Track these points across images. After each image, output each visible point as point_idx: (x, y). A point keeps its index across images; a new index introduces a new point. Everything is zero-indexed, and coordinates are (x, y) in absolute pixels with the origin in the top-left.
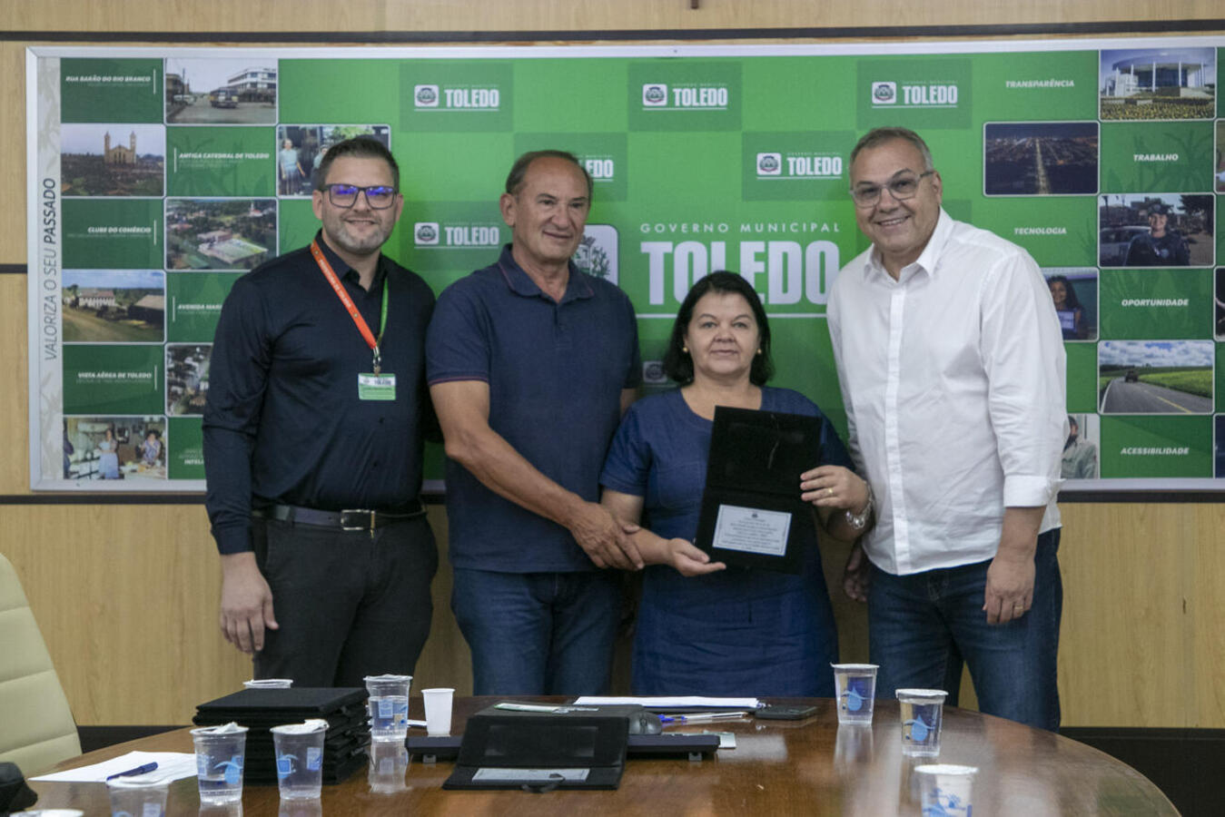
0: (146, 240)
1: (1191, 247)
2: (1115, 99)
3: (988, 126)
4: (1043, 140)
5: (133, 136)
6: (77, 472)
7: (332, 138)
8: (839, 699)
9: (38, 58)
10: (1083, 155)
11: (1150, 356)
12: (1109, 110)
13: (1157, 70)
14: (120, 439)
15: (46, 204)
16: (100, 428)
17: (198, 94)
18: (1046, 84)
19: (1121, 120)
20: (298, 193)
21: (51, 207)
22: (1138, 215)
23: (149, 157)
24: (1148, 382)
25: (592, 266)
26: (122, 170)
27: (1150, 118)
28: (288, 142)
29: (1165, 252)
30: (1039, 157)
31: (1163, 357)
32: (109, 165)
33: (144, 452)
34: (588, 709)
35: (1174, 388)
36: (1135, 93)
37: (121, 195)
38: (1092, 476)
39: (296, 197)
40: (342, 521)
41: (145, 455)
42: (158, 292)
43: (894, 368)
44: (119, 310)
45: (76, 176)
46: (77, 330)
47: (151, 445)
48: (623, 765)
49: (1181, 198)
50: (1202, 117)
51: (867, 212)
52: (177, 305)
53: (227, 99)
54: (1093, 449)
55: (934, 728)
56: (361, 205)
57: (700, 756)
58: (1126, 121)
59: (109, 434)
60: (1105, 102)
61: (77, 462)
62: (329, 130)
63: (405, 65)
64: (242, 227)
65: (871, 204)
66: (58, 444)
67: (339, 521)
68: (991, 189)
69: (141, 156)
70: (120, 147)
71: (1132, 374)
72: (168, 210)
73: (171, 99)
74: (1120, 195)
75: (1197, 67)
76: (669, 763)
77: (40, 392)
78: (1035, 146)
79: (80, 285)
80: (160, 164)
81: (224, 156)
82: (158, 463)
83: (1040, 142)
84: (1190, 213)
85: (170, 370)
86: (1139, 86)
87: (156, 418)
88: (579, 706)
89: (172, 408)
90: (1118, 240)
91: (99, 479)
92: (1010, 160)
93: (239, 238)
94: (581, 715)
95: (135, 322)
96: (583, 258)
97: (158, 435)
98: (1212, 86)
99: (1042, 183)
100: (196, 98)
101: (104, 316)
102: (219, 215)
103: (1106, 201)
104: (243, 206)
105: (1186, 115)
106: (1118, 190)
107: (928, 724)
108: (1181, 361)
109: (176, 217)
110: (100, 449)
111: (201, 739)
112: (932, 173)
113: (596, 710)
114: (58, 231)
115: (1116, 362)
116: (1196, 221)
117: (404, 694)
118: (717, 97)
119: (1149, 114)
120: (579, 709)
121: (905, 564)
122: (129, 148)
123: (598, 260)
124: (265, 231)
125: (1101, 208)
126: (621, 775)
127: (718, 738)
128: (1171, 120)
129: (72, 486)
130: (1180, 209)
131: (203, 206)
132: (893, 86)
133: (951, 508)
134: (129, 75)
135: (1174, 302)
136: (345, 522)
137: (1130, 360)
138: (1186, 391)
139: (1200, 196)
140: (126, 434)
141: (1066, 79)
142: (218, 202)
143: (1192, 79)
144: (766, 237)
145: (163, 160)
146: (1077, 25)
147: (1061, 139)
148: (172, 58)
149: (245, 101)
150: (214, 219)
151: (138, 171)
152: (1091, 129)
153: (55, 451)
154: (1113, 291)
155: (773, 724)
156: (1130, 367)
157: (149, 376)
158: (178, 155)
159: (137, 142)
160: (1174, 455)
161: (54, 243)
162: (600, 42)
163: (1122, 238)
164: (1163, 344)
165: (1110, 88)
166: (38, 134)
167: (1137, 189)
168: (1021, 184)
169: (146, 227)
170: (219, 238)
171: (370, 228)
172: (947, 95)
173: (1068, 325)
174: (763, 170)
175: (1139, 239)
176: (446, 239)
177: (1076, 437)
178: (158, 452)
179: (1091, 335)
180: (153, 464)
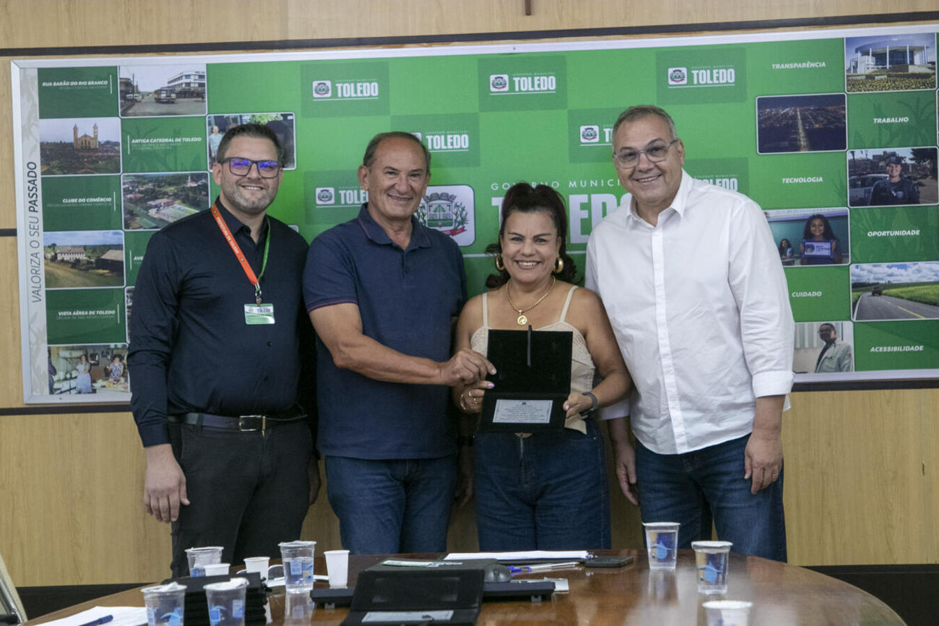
0: (107, 207)
1: (921, 189)
2: (858, 76)
3: (759, 99)
4: (802, 109)
5: (95, 127)
8: (649, 550)
9: (20, 68)
10: (834, 120)
11: (891, 275)
12: (853, 84)
13: (890, 52)
14: (92, 362)
15: (29, 182)
16: (76, 354)
17: (145, 93)
18: (804, 65)
19: (863, 92)
21: (34, 184)
22: (878, 166)
23: (108, 143)
24: (890, 296)
25: (454, 217)
26: (88, 154)
27: (886, 90)
28: (216, 128)
29: (900, 194)
30: (800, 122)
31: (901, 275)
32: (77, 150)
33: (111, 371)
34: (455, 564)
35: (910, 299)
36: (873, 70)
37: (89, 173)
38: (848, 370)
40: (240, 424)
41: (112, 374)
42: (118, 247)
43: (661, 292)
44: (89, 263)
45: (52, 160)
46: (57, 279)
47: (116, 366)
48: (480, 607)
49: (911, 151)
50: (926, 88)
51: (628, 171)
52: (133, 257)
53: (167, 97)
54: (848, 348)
55: (722, 571)
56: (254, 174)
57: (540, 598)
58: (866, 92)
59: (84, 358)
60: (850, 78)
61: (59, 381)
62: (247, 118)
63: (304, 65)
64: (182, 195)
65: (631, 166)
66: (45, 368)
67: (238, 424)
68: (763, 149)
69: (102, 143)
70: (85, 136)
71: (877, 289)
72: (124, 184)
73: (123, 98)
74: (863, 150)
75: (921, 49)
76: (516, 604)
77: (29, 328)
78: (797, 114)
79: (58, 244)
80: (116, 148)
81: (167, 140)
82: (122, 380)
83: (801, 111)
84: (919, 163)
85: (129, 307)
86: (876, 65)
87: (119, 345)
88: (448, 561)
90: (863, 185)
91: (77, 393)
92: (778, 125)
93: (179, 204)
94: (448, 569)
95: (101, 271)
96: (447, 212)
97: (121, 358)
98: (933, 63)
99: (803, 143)
100: (143, 96)
101: (77, 267)
102: (164, 186)
103: (853, 155)
104: (183, 179)
105: (914, 87)
106: (862, 146)
107: (718, 568)
108: (915, 278)
109: (131, 188)
110: (77, 370)
111: (149, 596)
112: (677, 141)
113: (460, 564)
114: (40, 202)
115: (864, 280)
116: (925, 168)
117: (310, 555)
118: (548, 83)
119: (884, 87)
120: (447, 564)
121: (683, 444)
122: (92, 136)
123: (459, 213)
124: (200, 197)
125: (850, 161)
126: (477, 615)
127: (554, 584)
128: (902, 91)
129: (56, 400)
130: (911, 159)
131: (151, 179)
132: (684, 70)
133: (715, 398)
134: (91, 81)
135: (909, 232)
136: (242, 425)
137: (875, 279)
138: (920, 302)
139: (927, 149)
140: (97, 359)
141: (819, 62)
142: (163, 177)
143: (917, 58)
144: (589, 191)
145: (119, 145)
146: (826, 19)
147: (817, 108)
148: (124, 66)
149: (181, 97)
150: (160, 189)
151: (100, 154)
152: (840, 100)
153: (42, 373)
154: (860, 226)
155: (598, 571)
156: (875, 284)
157: (113, 312)
158: (131, 141)
159: (99, 132)
160: (912, 351)
161: (37, 212)
162: (456, 43)
163: (866, 184)
164: (901, 265)
165: (854, 67)
166: (22, 127)
167: (877, 146)
168: (786, 144)
169: (108, 197)
170: (164, 204)
171: (260, 192)
172: (727, 76)
173: (827, 253)
174: (585, 138)
175: (879, 183)
176: (340, 200)
177: (835, 339)
178: (122, 371)
179: (844, 260)
180: (118, 381)
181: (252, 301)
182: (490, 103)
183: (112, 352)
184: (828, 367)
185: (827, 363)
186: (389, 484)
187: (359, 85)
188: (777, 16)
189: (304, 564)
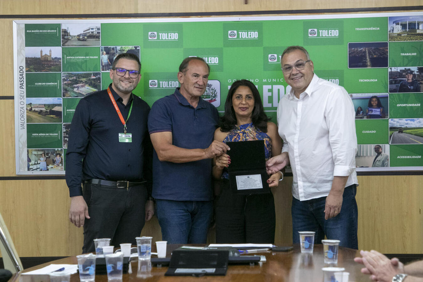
0: (55, 87)
1: (421, 85)
2: (394, 34)
3: (349, 44)
5: (50, 51)
6: (32, 168)
7: (120, 51)
8: (301, 244)
9: (17, 24)
10: (383, 54)
11: (407, 124)
12: (392, 38)
13: (409, 23)
14: (47, 157)
15: (20, 75)
16: (40, 153)
17: (73, 36)
18: (370, 29)
19: (396, 41)
20: (108, 70)
21: (22, 76)
22: (402, 75)
23: (56, 58)
24: (406, 133)
25: (211, 94)
26: (47, 63)
28: (105, 52)
29: (412, 87)
30: (367, 54)
31: (412, 124)
32: (42, 61)
33: (56, 161)
34: (214, 248)
35: (416, 135)
36: (401, 31)
37: (47, 72)
38: (387, 166)
39: (107, 71)
40: (117, 184)
42: (59, 105)
43: (298, 129)
44: (46, 112)
45: (31, 65)
46: (32, 119)
47: (58, 158)
48: (227, 267)
49: (417, 68)
51: (288, 75)
52: (66, 110)
53: (83, 38)
54: (387, 156)
56: (127, 76)
57: (254, 264)
58: (398, 41)
59: (43, 155)
60: (390, 35)
62: (119, 48)
63: (145, 25)
64: (89, 82)
65: (289, 73)
66: (26, 159)
68: (351, 66)
69: (53, 58)
70: (46, 55)
71: (401, 130)
72: (63, 77)
73: (63, 38)
74: (395, 67)
75: (422, 22)
76: (243, 266)
77: (19, 141)
78: (366, 51)
79: (33, 103)
80: (60, 60)
81: (82, 57)
82: (61, 165)
83: (368, 49)
84: (421, 74)
85: (64, 132)
86: (402, 29)
87: (60, 149)
88: (210, 247)
89: (65, 145)
90: (395, 83)
92: (358, 56)
93: (88, 86)
94: (211, 250)
95: (52, 116)
96: (208, 92)
97: (60, 155)
99: (369, 63)
100: (72, 37)
101: (41, 114)
102: (81, 78)
103: (391, 70)
104: (89, 75)
105: (419, 39)
108: (418, 125)
109: (66, 79)
110: (40, 160)
112: (310, 61)
113: (216, 248)
114: (25, 84)
115: (395, 126)
117: (150, 243)
118: (254, 35)
119: (406, 39)
121: (302, 197)
122: (49, 55)
123: (213, 92)
124: (97, 83)
125: (390, 72)
126: (226, 270)
127: (260, 258)
128: (413, 41)
129: (30, 173)
130: (417, 72)
131: (75, 75)
132: (316, 30)
133: (317, 177)
134: (49, 30)
135: (415, 105)
136: (118, 185)
137: (400, 125)
138: (420, 136)
140: (49, 155)
141: (377, 27)
142: (80, 74)
143: (421, 27)
144: (272, 84)
145: (61, 59)
146: (380, 8)
147: (375, 48)
148: (64, 24)
149: (89, 38)
150: (79, 79)
151: (52, 63)
152: (386, 45)
153: (24, 161)
154: (394, 101)
155: (278, 253)
156: (400, 128)
157: (57, 134)
158: (66, 57)
159: (52, 53)
160: (416, 158)
161: (23, 88)
162: (213, 16)
163: (397, 82)
164: (412, 120)
165: (392, 30)
166: (17, 50)
167: (402, 66)
168: (361, 64)
169: (55, 83)
170: (81, 86)
171: (129, 84)
172: (335, 33)
173: (378, 113)
174: (271, 60)
175: (403, 83)
176: (160, 85)
177: (381, 152)
178: (60, 161)
179: (386, 116)
180: (59, 165)
181: (122, 132)
182: (229, 44)
183: (56, 152)
184: (378, 164)
185: (377, 163)
186: (185, 214)
187: (169, 34)
188: (358, 6)
189: (147, 247)
